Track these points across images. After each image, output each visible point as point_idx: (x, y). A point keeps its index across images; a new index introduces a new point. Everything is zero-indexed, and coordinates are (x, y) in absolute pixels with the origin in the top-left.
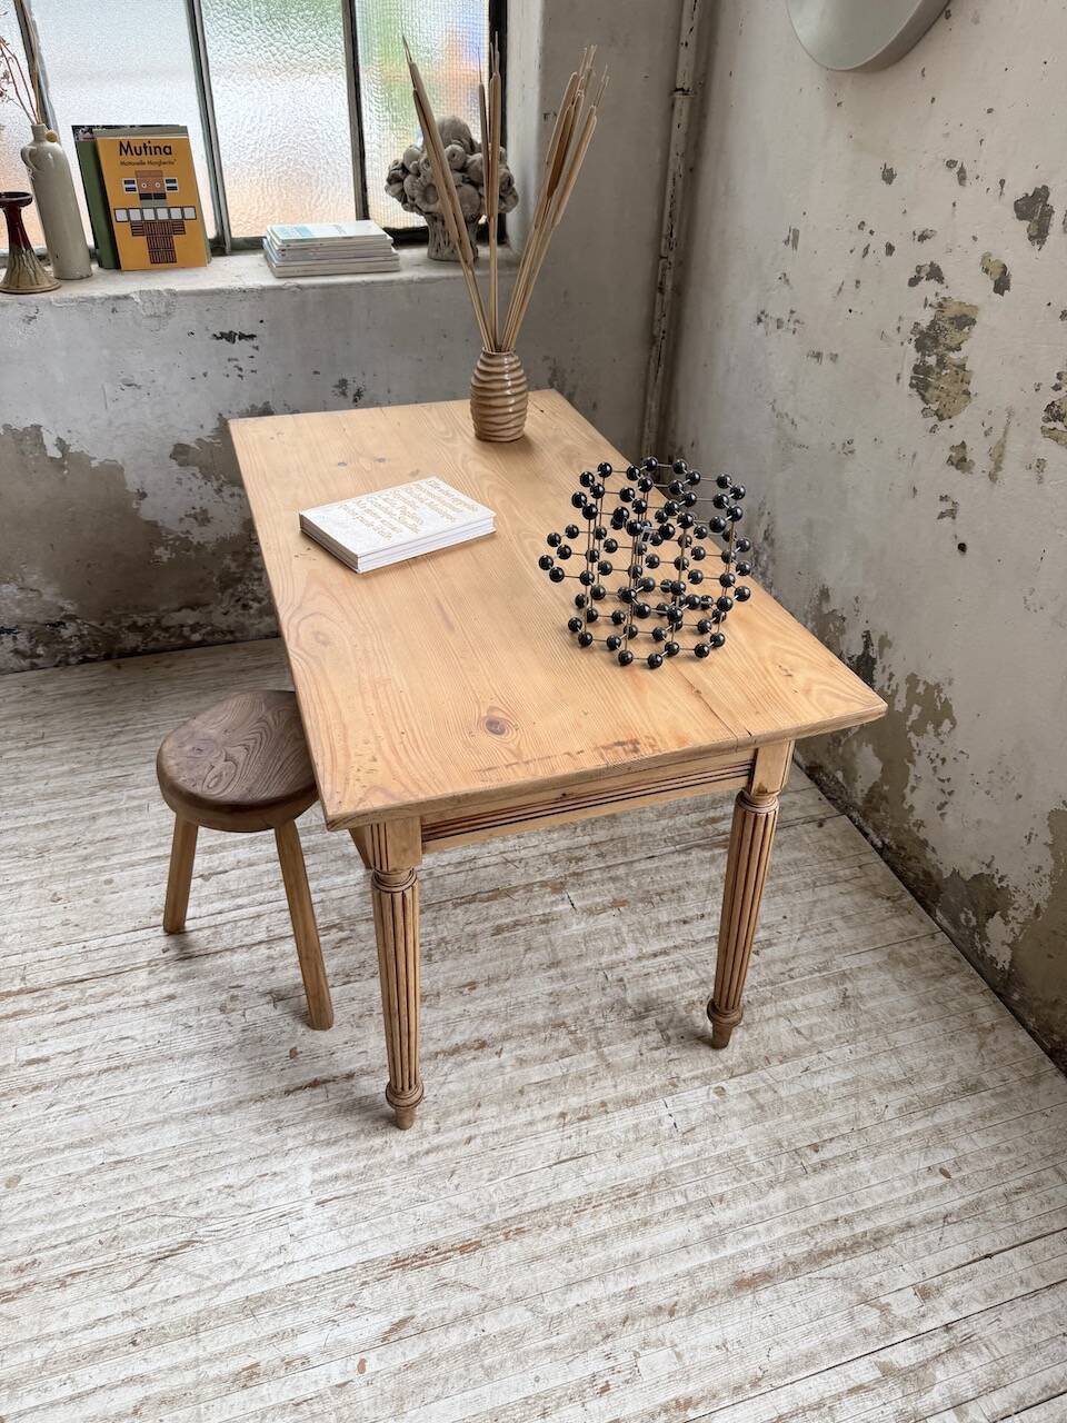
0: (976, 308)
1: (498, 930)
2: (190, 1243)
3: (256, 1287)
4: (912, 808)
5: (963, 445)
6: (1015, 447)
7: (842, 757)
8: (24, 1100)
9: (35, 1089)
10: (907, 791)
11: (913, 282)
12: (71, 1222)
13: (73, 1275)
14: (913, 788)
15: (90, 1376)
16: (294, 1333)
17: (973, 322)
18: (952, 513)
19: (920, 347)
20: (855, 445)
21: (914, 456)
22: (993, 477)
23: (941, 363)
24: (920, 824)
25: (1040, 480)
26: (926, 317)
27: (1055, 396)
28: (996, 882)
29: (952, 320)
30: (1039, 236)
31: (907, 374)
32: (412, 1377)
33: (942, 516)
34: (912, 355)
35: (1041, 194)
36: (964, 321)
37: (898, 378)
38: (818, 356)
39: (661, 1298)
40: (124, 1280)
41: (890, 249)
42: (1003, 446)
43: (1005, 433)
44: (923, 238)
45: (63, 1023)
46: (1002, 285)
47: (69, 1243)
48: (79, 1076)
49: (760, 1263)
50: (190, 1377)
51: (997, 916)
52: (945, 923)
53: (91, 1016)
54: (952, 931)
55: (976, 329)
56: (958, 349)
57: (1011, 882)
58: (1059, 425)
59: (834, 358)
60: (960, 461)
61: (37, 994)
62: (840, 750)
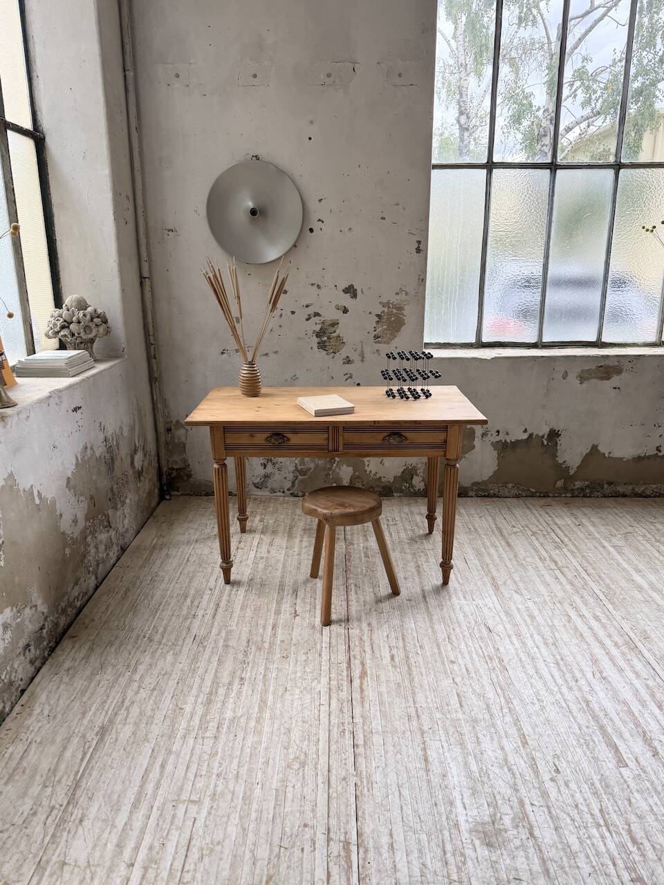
0: (338, 320)
1: (366, 556)
2: (485, 625)
3: (502, 614)
4: (370, 472)
5: (348, 357)
6: (367, 350)
7: (333, 478)
8: (412, 661)
9: (408, 657)
10: (366, 468)
11: (307, 320)
12: (473, 648)
13: (494, 647)
14: (368, 466)
15: (530, 643)
16: (518, 609)
17: (338, 323)
18: (351, 377)
19: (317, 336)
20: (297, 376)
21: (328, 368)
22: (362, 361)
23: (329, 338)
24: (375, 475)
25: (380, 354)
26: (318, 328)
27: (376, 333)
28: (410, 468)
29: (329, 326)
30: (354, 296)
31: (315, 346)
32: (532, 592)
33: (346, 380)
34: (316, 340)
35: (351, 286)
36: (334, 324)
37: (312, 348)
38: (266, 354)
39: (512, 556)
40: (497, 638)
41: (293, 313)
42: (362, 351)
43: (362, 348)
44: (307, 306)
45: (373, 652)
46: (345, 311)
47: (481, 649)
48: (405, 647)
49: (503, 543)
50: (531, 627)
51: (415, 477)
52: (398, 495)
53: (372, 644)
54: (402, 494)
55: (339, 325)
56: (335, 332)
57: (414, 464)
58: (380, 339)
59: (276, 352)
60: (348, 361)
61: (352, 658)
62: (331, 477)
